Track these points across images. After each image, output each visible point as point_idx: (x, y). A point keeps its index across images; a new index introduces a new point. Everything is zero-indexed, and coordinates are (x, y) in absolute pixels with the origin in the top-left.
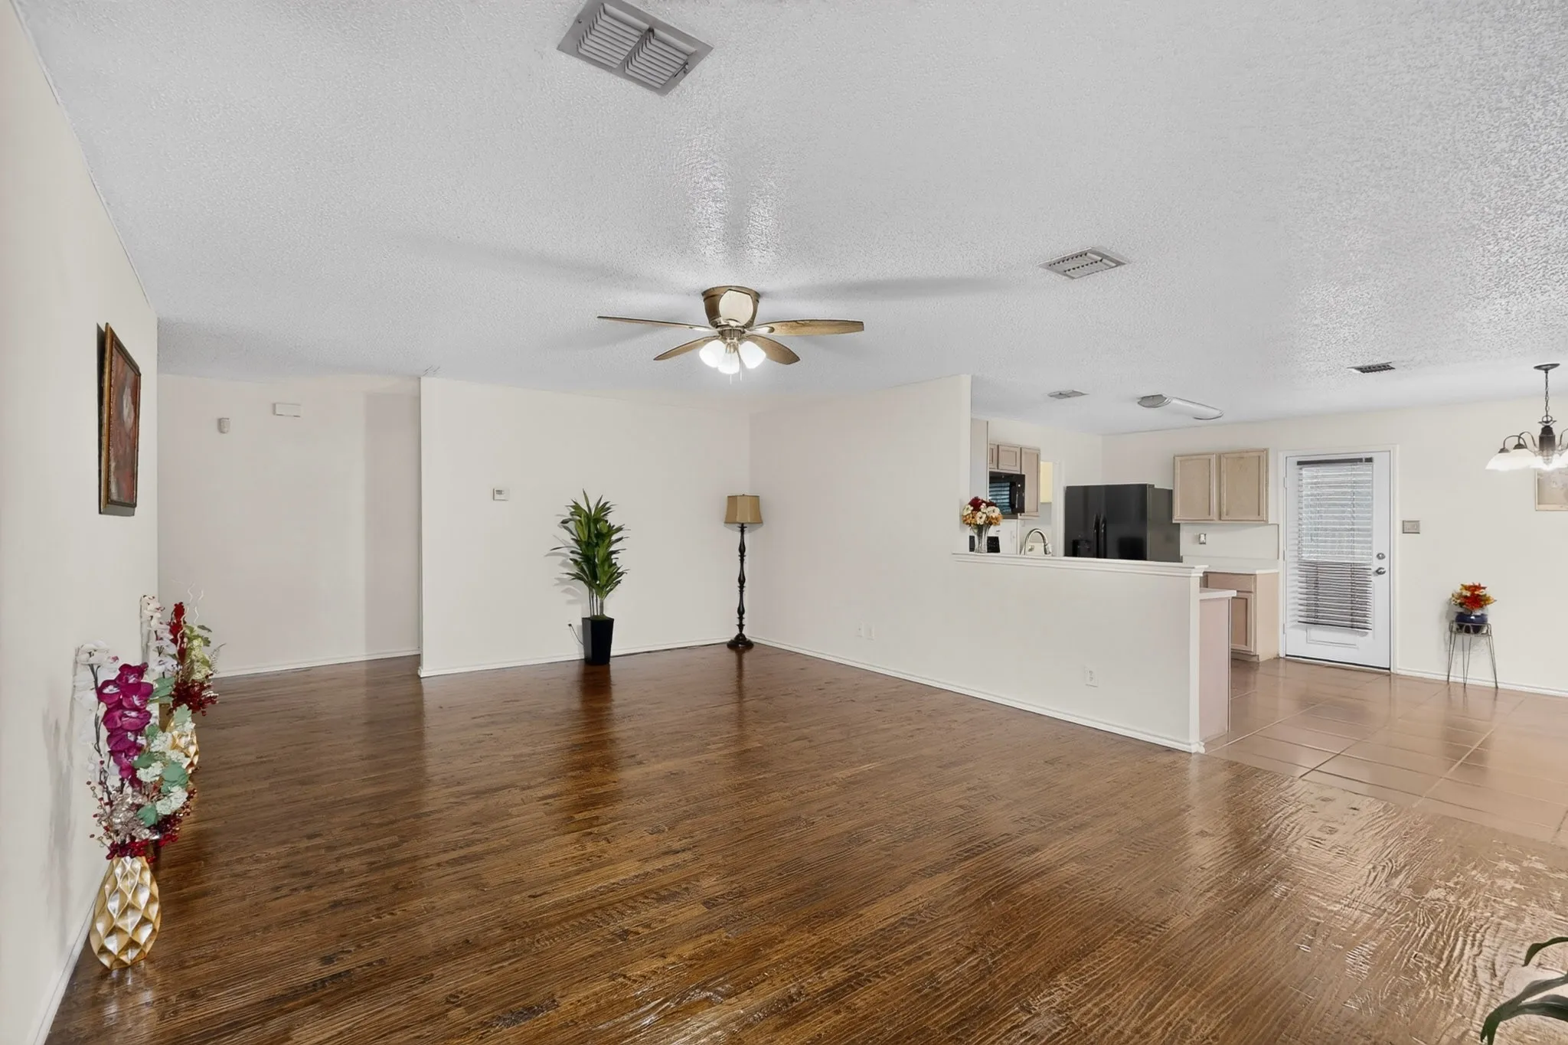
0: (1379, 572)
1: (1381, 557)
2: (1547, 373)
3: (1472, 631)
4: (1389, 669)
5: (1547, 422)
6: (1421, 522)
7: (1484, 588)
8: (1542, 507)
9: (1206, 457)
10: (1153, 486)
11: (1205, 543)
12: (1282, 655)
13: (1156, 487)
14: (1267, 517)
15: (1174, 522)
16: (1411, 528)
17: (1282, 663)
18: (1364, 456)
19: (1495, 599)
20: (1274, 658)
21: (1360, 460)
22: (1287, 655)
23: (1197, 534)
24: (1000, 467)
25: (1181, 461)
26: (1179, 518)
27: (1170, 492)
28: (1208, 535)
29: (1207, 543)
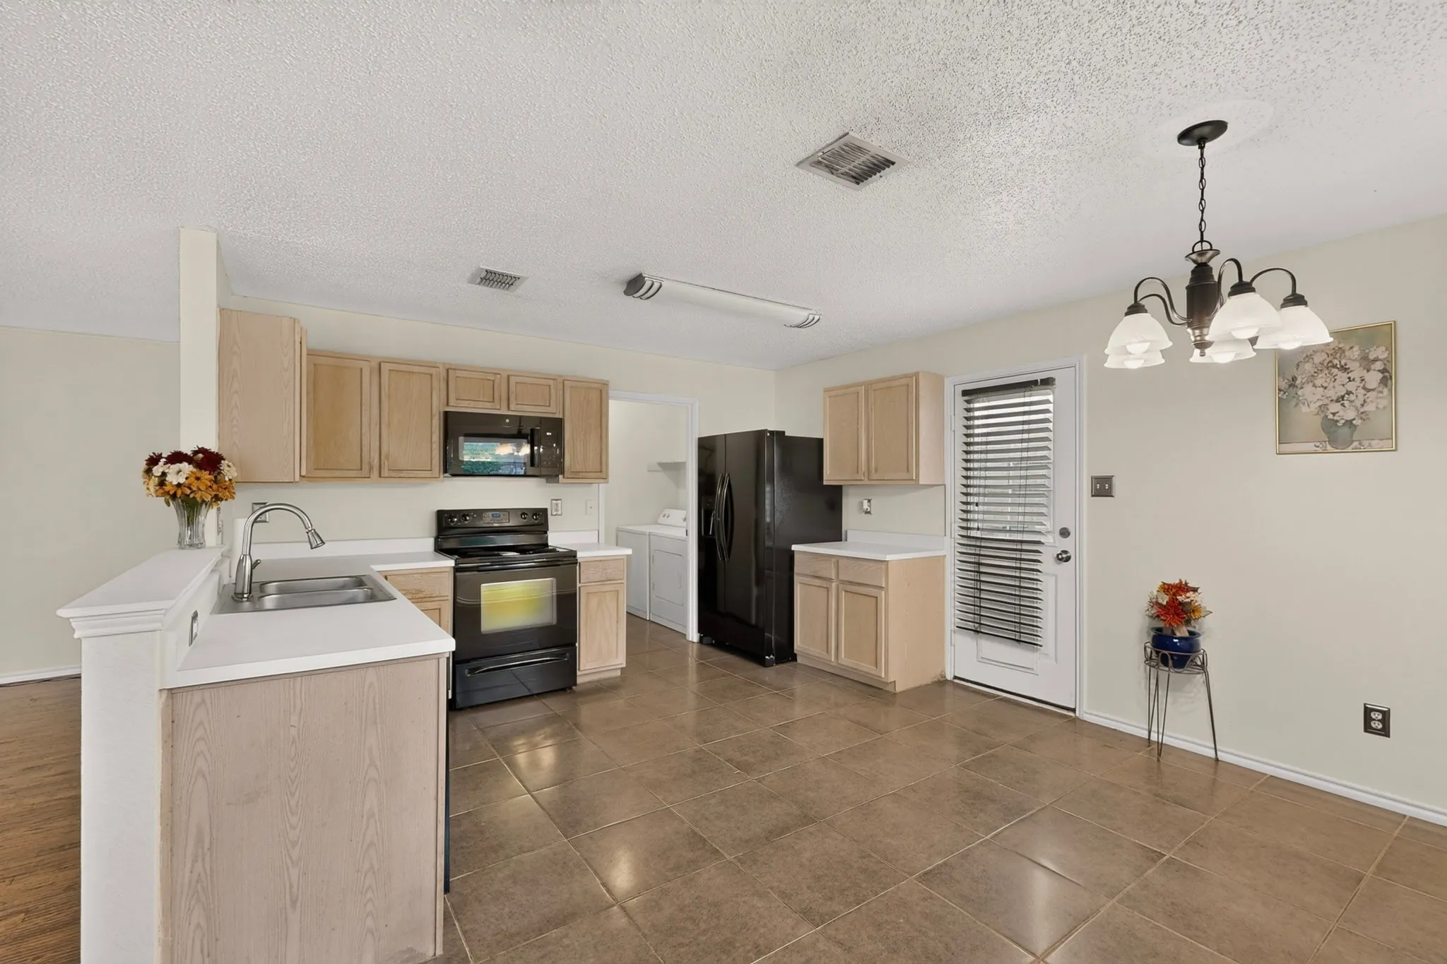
0: (1063, 558)
1: (1065, 533)
2: (1202, 148)
3: (1170, 662)
4: (1074, 710)
5: (1202, 253)
6: (1115, 481)
7: (1195, 590)
8: (1286, 447)
9: (852, 389)
10: (784, 432)
11: (869, 513)
12: (949, 677)
13: (786, 434)
14: (917, 475)
15: (825, 483)
16: (1102, 487)
17: (949, 689)
18: (1039, 377)
19: (1208, 609)
20: (934, 683)
21: (1035, 383)
22: (955, 677)
23: (860, 500)
24: (512, 407)
25: (830, 397)
26: (829, 477)
27: (820, 441)
28: (869, 501)
29: (872, 512)
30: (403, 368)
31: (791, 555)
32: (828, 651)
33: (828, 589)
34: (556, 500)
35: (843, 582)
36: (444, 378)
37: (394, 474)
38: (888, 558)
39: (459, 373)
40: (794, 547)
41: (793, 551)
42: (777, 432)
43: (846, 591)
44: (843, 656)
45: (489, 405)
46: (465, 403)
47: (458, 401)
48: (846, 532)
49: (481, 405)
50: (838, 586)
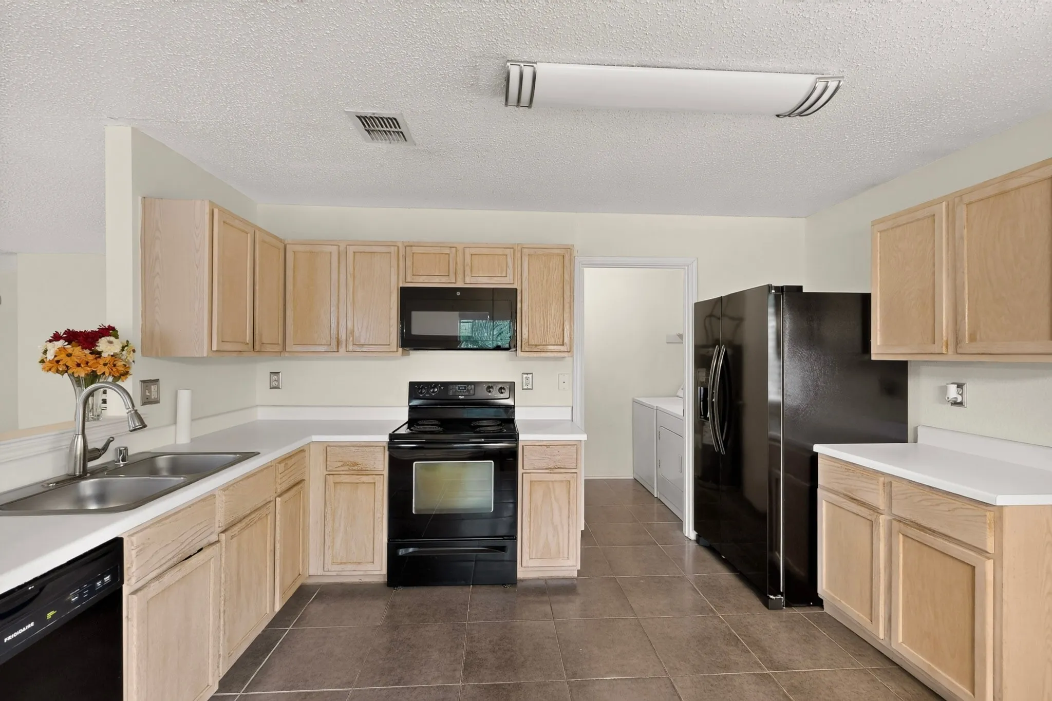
9: (922, 212)
10: (801, 288)
11: (961, 404)
15: (874, 358)
23: (944, 384)
24: (467, 280)
25: (880, 232)
26: (880, 350)
27: (865, 299)
28: (960, 386)
29: (965, 404)
30: (367, 249)
31: (815, 457)
32: (872, 617)
33: (872, 524)
34: (527, 374)
35: (900, 520)
36: (403, 255)
37: (358, 349)
38: (1000, 501)
39: (415, 249)
40: (817, 448)
41: (817, 454)
42: (790, 288)
43: (905, 536)
44: (900, 640)
45: (444, 279)
46: (422, 279)
47: (414, 277)
48: (916, 429)
49: (437, 279)
50: (890, 523)
